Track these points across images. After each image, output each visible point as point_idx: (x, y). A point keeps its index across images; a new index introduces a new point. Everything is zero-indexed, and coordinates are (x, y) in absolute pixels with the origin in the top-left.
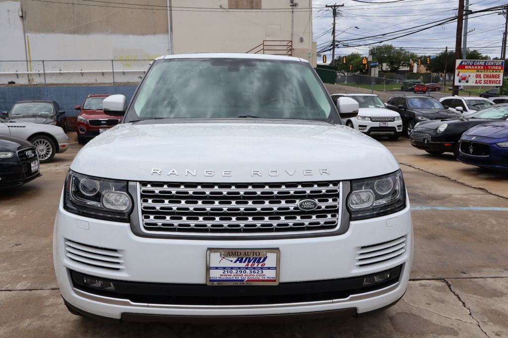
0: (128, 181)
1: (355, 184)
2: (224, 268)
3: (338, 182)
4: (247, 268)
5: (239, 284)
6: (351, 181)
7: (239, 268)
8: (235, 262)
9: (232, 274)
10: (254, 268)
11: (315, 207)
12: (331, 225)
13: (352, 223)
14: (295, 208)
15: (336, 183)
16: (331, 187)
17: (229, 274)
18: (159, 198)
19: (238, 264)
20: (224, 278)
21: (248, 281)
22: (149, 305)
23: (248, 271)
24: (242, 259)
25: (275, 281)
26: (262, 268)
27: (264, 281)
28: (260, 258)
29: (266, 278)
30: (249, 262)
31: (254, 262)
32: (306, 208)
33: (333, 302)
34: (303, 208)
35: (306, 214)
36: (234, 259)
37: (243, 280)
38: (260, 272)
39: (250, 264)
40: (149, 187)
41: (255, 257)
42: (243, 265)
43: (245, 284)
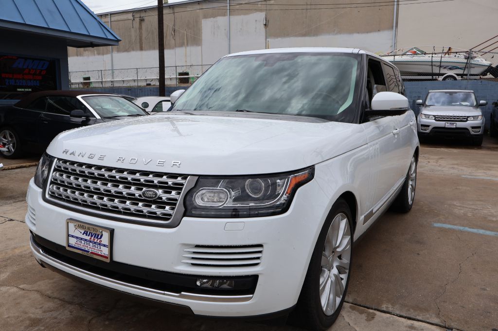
1: (203, 180)
2: (77, 238)
3: (189, 175)
4: (90, 242)
5: (85, 254)
6: (200, 176)
7: (86, 240)
8: (83, 234)
9: (82, 244)
10: (95, 243)
11: (155, 197)
12: (166, 217)
13: (185, 219)
14: (140, 196)
15: (185, 176)
16: (179, 180)
17: (80, 243)
19: (85, 237)
20: (77, 246)
21: (92, 253)
23: (91, 244)
24: (87, 232)
25: (108, 258)
26: (100, 244)
27: (101, 256)
28: (98, 235)
29: (103, 254)
30: (92, 236)
31: (95, 237)
32: (147, 197)
33: (164, 294)
34: (144, 196)
35: (148, 203)
36: (83, 232)
37: (88, 252)
38: (99, 247)
39: (93, 238)
41: (93, 232)
42: (88, 238)
43: (89, 255)
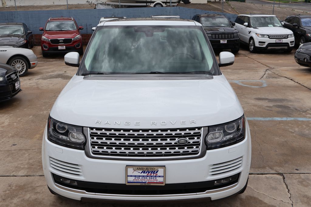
0: (83, 127)
1: (210, 128)
2: (135, 176)
3: (201, 127)
4: (148, 176)
5: (143, 184)
6: (208, 127)
7: (143, 176)
8: (141, 173)
9: (140, 179)
10: (152, 176)
11: (186, 142)
12: (195, 152)
13: (208, 151)
14: (175, 143)
15: (199, 128)
16: (197, 131)
17: (138, 179)
18: (100, 137)
19: (143, 174)
20: (135, 181)
21: (148, 183)
22: (96, 194)
23: (148, 178)
24: (145, 171)
25: (163, 183)
26: (155, 176)
27: (157, 183)
28: (155, 171)
29: (158, 182)
30: (149, 173)
31: (151, 173)
32: (181, 143)
33: (196, 194)
34: (179, 143)
35: (181, 146)
36: (141, 171)
37: (145, 183)
38: (155, 178)
39: (149, 174)
40: (94, 131)
41: (152, 171)
42: (145, 174)
43: (147, 184)
